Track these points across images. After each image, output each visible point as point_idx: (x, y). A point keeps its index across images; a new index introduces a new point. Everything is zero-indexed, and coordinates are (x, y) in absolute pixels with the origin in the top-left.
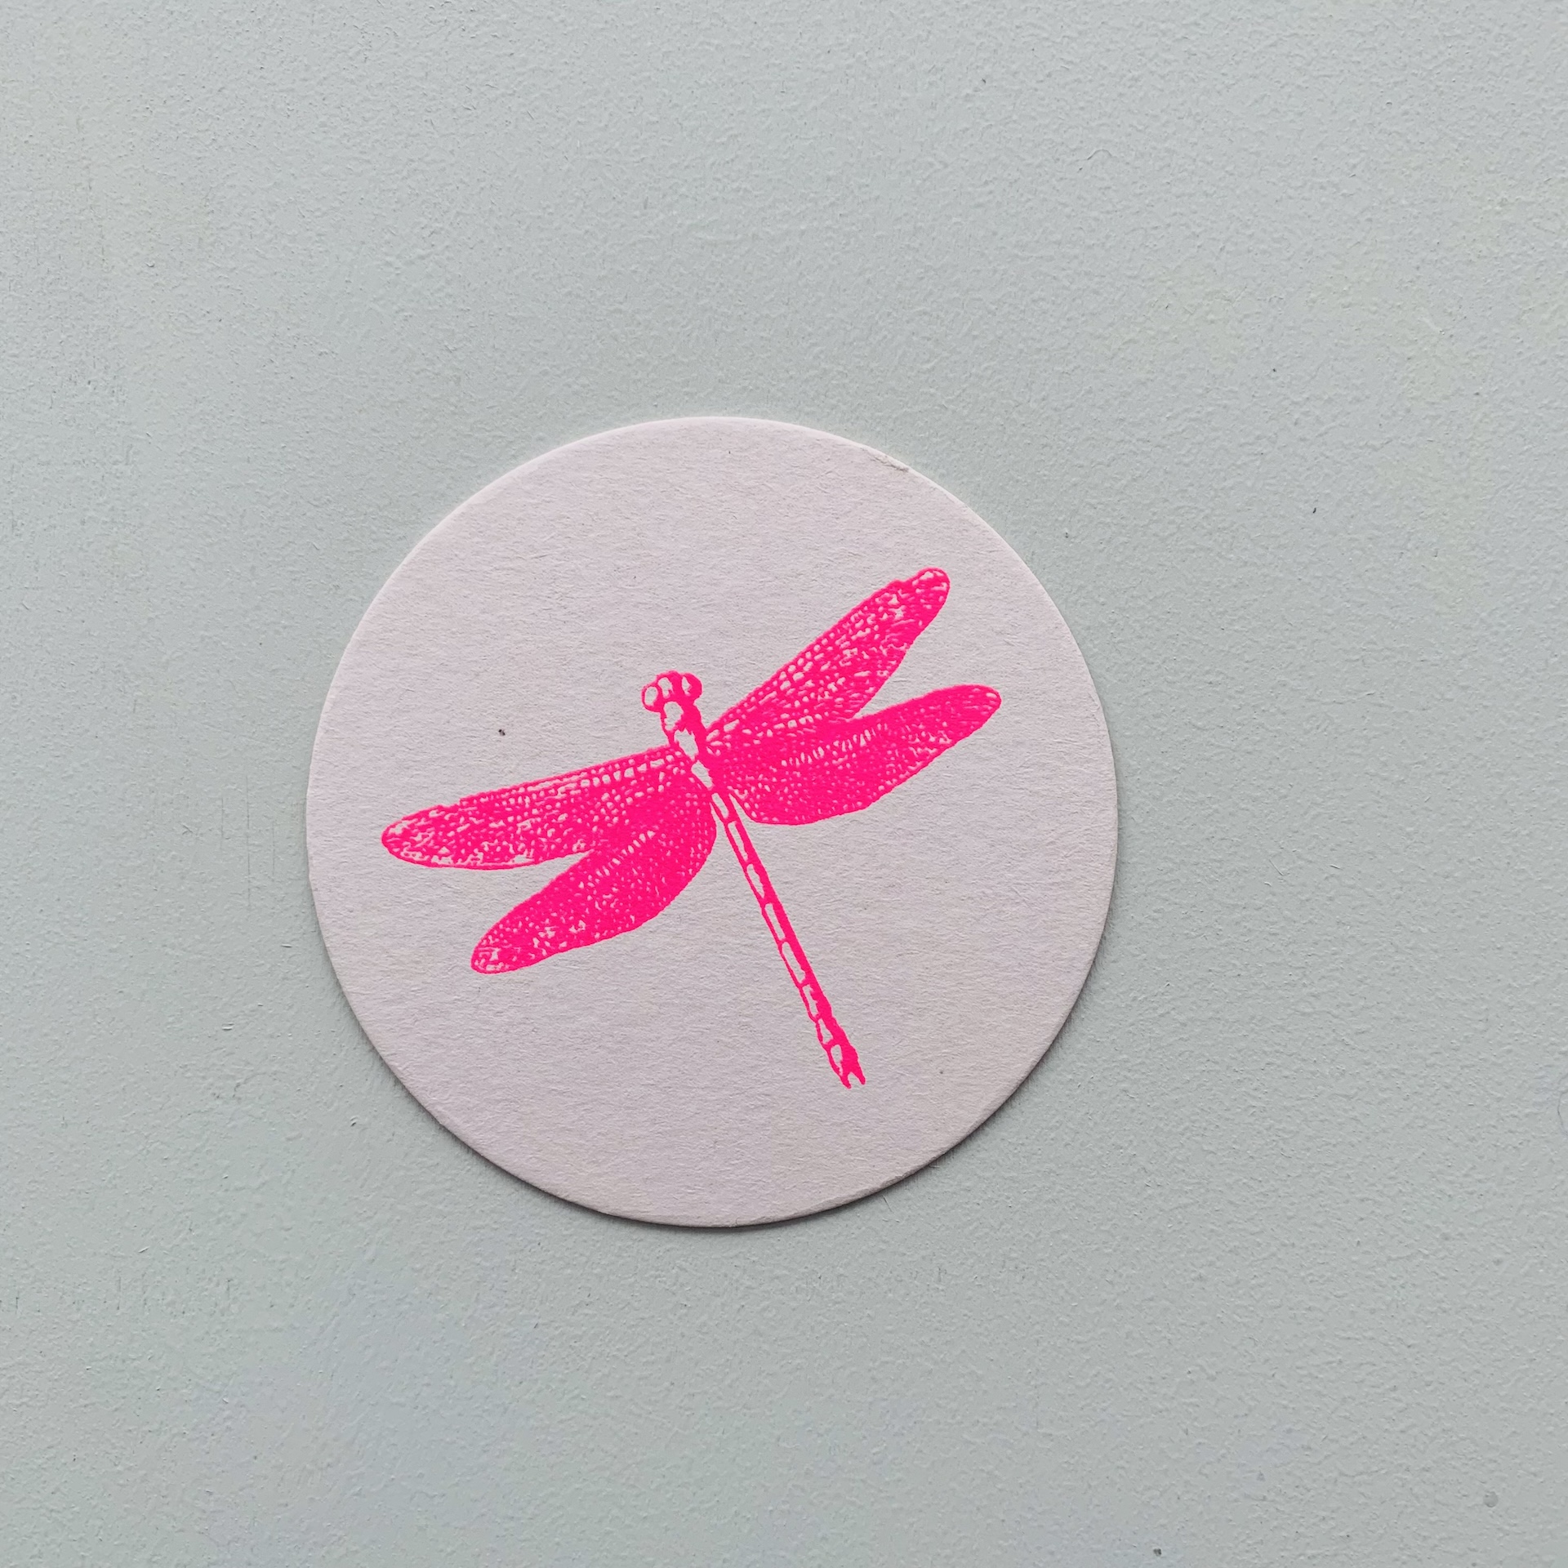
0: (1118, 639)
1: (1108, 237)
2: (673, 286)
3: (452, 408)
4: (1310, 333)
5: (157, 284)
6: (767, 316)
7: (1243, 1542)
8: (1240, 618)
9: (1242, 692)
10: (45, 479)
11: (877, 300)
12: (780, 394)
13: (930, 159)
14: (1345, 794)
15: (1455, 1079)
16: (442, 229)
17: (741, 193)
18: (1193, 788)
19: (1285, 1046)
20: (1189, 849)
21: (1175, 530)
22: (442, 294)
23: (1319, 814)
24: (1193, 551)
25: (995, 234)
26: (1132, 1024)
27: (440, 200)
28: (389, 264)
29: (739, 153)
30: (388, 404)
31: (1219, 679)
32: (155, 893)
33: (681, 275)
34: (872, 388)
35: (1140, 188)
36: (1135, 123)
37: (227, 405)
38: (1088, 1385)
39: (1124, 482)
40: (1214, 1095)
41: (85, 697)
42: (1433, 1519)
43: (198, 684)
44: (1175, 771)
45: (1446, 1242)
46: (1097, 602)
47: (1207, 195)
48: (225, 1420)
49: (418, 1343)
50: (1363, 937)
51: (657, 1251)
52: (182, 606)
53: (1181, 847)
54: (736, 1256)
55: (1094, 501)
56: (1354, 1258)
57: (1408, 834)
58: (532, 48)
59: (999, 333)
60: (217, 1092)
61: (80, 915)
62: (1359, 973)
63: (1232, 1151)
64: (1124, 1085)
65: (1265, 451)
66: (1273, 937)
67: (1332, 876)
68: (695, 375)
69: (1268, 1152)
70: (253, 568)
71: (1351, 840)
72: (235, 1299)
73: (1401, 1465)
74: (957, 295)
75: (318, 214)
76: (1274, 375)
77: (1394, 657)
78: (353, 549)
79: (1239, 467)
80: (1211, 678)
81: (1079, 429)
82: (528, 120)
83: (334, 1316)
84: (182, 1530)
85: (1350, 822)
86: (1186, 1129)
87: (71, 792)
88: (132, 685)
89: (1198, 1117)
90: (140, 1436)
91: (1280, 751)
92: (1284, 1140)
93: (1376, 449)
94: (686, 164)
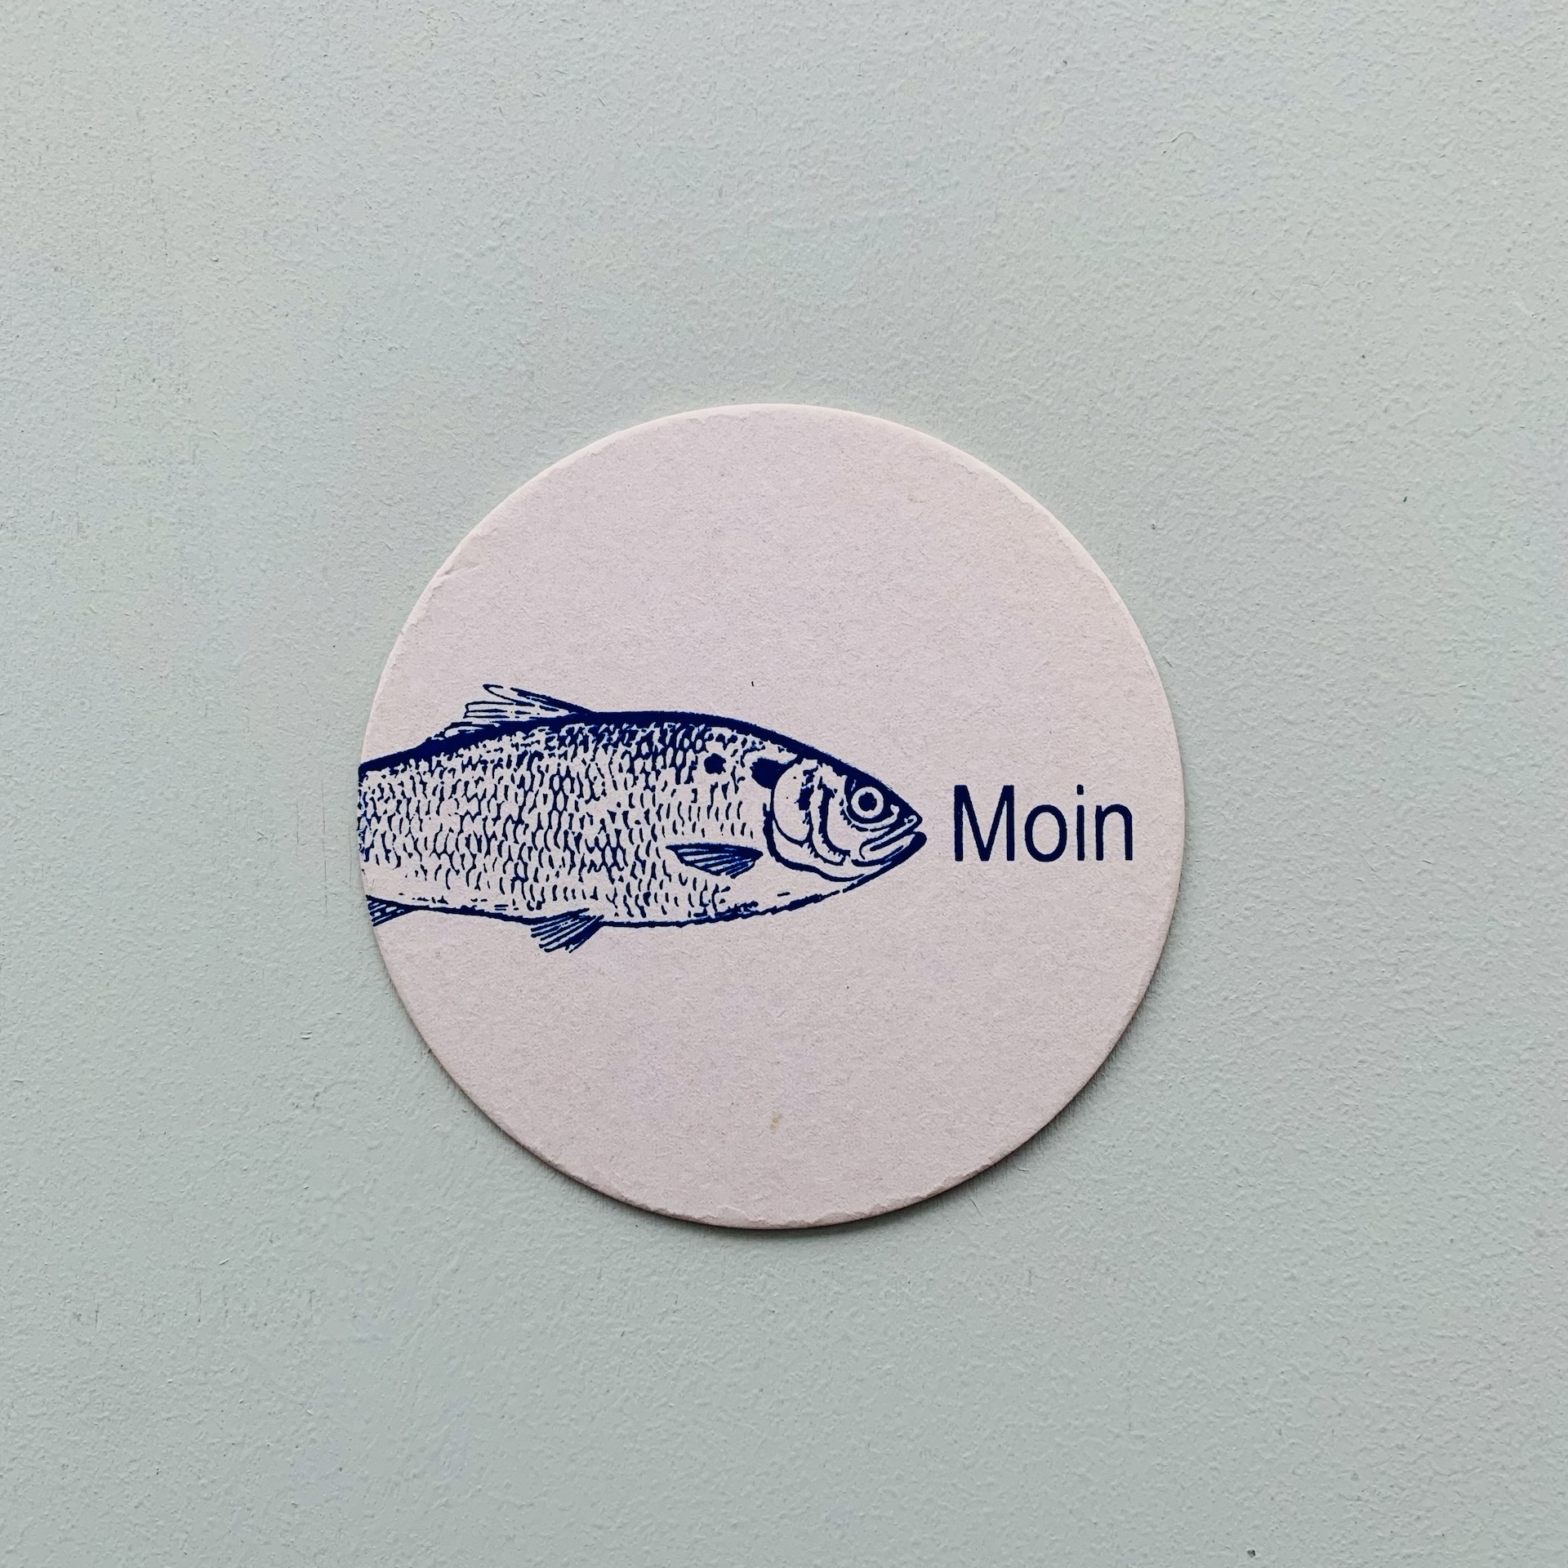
0: (1208, 631)
1: (1193, 221)
2: (750, 276)
3: (526, 404)
4: (1399, 319)
5: (221, 279)
6: (845, 306)
7: (1338, 1542)
8: (1331, 609)
9: (1333, 685)
10: (110, 480)
11: (958, 289)
12: (860, 386)
13: (1011, 144)
14: (1437, 787)
15: (1549, 1074)
16: (513, 219)
17: (817, 180)
18: (1284, 783)
19: (1378, 1044)
20: (1281, 846)
21: (1264, 521)
22: (513, 287)
23: (1411, 809)
24: (1282, 542)
25: (1078, 219)
26: (1223, 1024)
27: (510, 190)
28: (458, 256)
29: (816, 139)
30: (460, 400)
31: (1310, 672)
32: (230, 900)
33: (759, 264)
34: (954, 378)
35: (1226, 171)
36: (1219, 104)
37: (295, 402)
38: (1180, 1387)
39: (1212, 472)
40: (1306, 1094)
41: (155, 701)
42: (1529, 1516)
43: (271, 688)
44: (1266, 766)
45: (1542, 1239)
46: (1185, 594)
47: (1294, 178)
48: (309, 1432)
49: (503, 1352)
50: (1456, 932)
51: (744, 1257)
52: (252, 608)
53: (1273, 844)
54: (824, 1262)
55: (1180, 492)
56: (1448, 1256)
57: (1502, 829)
58: (602, 32)
59: (1083, 321)
60: (296, 1101)
61: (153, 924)
62: (1452, 968)
63: (1325, 1150)
64: (1216, 1085)
65: (1354, 439)
66: (1365, 934)
67: (1425, 871)
68: (772, 367)
69: (1361, 1151)
70: (325, 569)
71: (1443, 833)
72: (318, 1310)
73: (1496, 1463)
74: (1040, 283)
75: (386, 205)
76: (1363, 361)
77: (1486, 648)
78: (427, 549)
79: (1329, 456)
80: (1303, 671)
81: (1165, 418)
82: (600, 106)
83: (418, 1327)
84: (266, 1543)
85: (1443, 817)
86: (1280, 1128)
87: (142, 799)
88: (202, 689)
89: (1290, 1116)
90: (223, 1449)
91: (1373, 745)
92: (1377, 1138)
93: (1466, 436)
94: (761, 149)
